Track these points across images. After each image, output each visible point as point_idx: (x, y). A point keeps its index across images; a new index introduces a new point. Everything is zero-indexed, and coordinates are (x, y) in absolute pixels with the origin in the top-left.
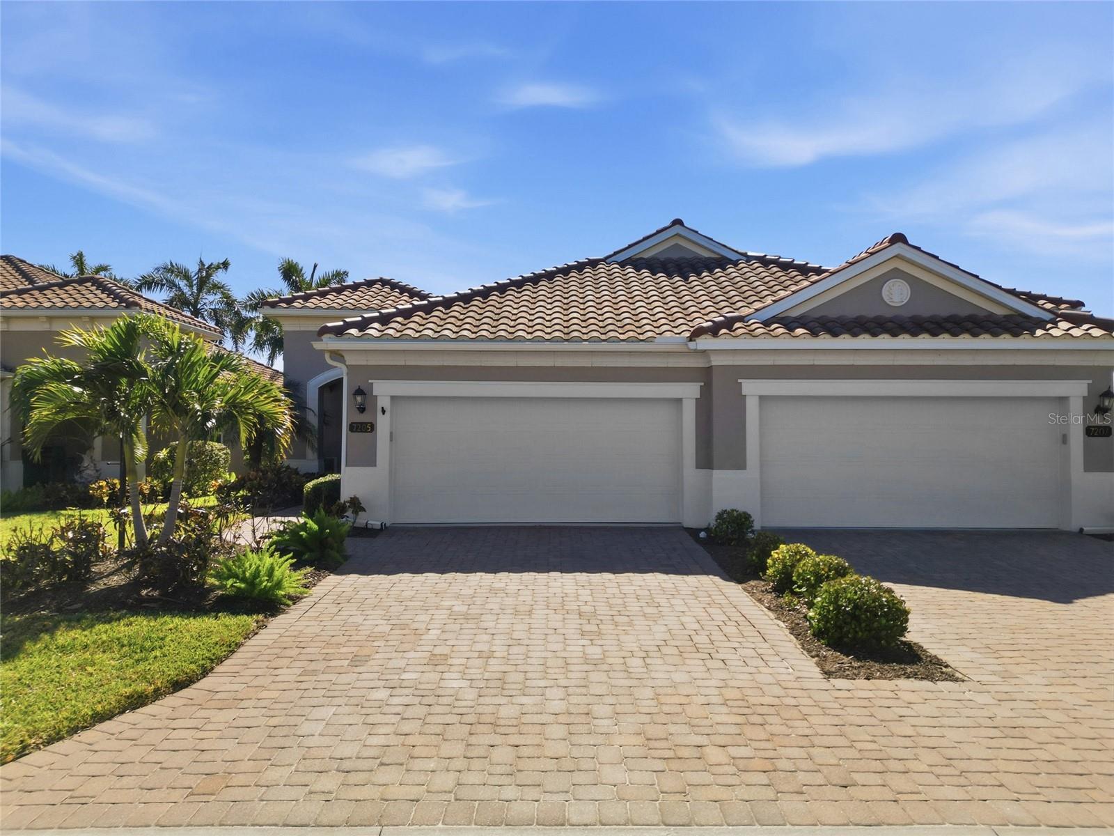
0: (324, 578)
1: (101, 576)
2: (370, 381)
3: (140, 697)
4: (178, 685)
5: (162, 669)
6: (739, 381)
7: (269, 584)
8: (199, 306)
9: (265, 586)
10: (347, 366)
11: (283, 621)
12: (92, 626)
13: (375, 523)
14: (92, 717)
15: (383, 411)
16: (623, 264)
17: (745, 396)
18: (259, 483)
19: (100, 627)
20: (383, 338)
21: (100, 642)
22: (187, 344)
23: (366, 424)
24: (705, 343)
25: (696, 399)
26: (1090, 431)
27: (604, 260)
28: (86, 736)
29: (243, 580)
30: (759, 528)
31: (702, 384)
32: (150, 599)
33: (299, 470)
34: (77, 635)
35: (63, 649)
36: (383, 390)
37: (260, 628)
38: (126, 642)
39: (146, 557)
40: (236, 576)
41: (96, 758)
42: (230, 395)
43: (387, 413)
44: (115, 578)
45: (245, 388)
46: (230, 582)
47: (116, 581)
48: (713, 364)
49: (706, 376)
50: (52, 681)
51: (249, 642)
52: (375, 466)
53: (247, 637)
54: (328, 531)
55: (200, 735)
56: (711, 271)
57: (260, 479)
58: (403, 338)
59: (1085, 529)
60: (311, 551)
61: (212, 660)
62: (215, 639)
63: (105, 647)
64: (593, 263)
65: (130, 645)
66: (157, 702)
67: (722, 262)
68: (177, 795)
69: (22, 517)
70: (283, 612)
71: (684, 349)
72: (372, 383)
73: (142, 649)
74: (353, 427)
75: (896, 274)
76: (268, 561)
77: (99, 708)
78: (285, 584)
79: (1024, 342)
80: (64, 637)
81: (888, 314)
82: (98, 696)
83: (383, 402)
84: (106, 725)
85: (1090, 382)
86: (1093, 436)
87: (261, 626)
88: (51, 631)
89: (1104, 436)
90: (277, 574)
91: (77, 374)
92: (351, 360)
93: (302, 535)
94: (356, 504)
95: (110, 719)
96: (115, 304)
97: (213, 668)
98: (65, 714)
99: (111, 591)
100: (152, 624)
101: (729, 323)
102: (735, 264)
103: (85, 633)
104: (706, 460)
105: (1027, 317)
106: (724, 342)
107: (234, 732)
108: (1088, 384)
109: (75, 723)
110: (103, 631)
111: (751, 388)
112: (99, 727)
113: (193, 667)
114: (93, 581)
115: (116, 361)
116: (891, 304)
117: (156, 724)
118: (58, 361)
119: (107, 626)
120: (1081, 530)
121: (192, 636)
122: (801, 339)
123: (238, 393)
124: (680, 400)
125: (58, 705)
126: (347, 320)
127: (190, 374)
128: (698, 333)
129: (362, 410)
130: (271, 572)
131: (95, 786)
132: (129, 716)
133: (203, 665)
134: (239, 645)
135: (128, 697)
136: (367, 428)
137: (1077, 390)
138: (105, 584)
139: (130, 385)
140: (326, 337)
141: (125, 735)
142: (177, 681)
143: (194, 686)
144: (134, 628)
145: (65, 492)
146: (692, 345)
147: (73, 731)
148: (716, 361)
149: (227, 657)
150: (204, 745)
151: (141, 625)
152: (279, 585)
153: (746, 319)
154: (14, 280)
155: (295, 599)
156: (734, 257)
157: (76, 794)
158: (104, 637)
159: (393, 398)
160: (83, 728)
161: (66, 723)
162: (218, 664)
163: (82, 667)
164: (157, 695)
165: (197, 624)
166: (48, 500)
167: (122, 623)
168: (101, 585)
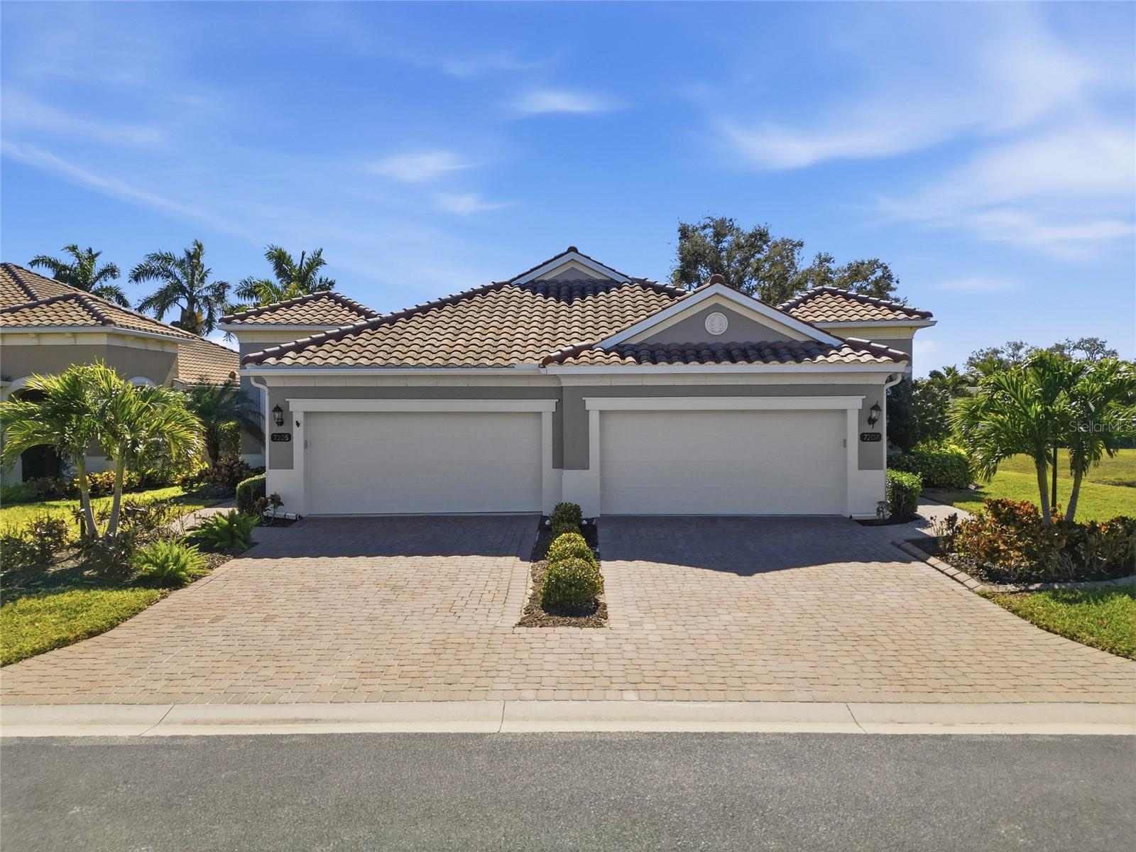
0: (228, 561)
1: (62, 560)
2: (287, 400)
3: (64, 640)
4: (91, 634)
5: (83, 623)
6: (583, 398)
7: (175, 567)
8: (195, 293)
9: (172, 569)
10: (268, 387)
11: (181, 593)
12: (45, 597)
13: (292, 515)
14: (32, 652)
15: (298, 424)
16: (523, 288)
17: (588, 411)
18: (214, 477)
19: (50, 597)
20: (294, 366)
21: (48, 607)
22: (118, 390)
23: (285, 434)
24: (553, 369)
25: (553, 412)
26: (863, 437)
27: (509, 283)
28: (26, 662)
29: (156, 565)
30: (599, 516)
31: (557, 400)
32: (89, 578)
33: (249, 465)
34: (34, 603)
35: (22, 612)
36: (297, 407)
37: (163, 598)
38: (65, 607)
39: (88, 548)
40: (151, 562)
41: (30, 673)
42: (154, 425)
43: (302, 425)
44: (72, 562)
45: (166, 420)
46: (145, 566)
47: (71, 564)
48: (563, 385)
49: (558, 393)
50: (11, 631)
51: (151, 608)
52: (292, 468)
53: (150, 604)
54: (235, 525)
55: (96, 662)
56: (595, 295)
57: (216, 474)
58: (311, 366)
59: (853, 516)
60: (223, 540)
61: (119, 620)
62: (125, 605)
63: (51, 611)
64: (498, 287)
65: (68, 609)
66: (76, 644)
67: (608, 285)
68: (69, 691)
69: (16, 508)
70: (186, 586)
71: (535, 373)
72: (288, 402)
73: (76, 611)
74: (275, 438)
75: (717, 308)
76: (176, 550)
77: (37, 646)
78: (188, 567)
79: (806, 366)
80: (23, 603)
81: (710, 341)
82: (38, 640)
83: (298, 416)
84: (42, 657)
85: (864, 397)
86: (866, 441)
87: (164, 597)
88: (14, 600)
89: (875, 441)
90: (182, 560)
91: (38, 412)
92: (270, 383)
93: (215, 529)
94: (276, 501)
95: (43, 653)
96: (93, 322)
97: (118, 624)
98: (15, 650)
99: (63, 572)
100: (86, 595)
101: (575, 353)
102: (619, 286)
103: (39, 601)
104: (559, 463)
105: (820, 343)
106: (569, 368)
107: (116, 661)
108: (863, 399)
109: (21, 655)
110: (52, 600)
111: (594, 405)
112: (36, 657)
113: (104, 623)
114: (53, 564)
115: (66, 403)
116: (711, 333)
117: (71, 656)
118: (23, 404)
119: (55, 597)
120: (851, 517)
121: (110, 604)
122: (630, 366)
123: (159, 424)
124: (540, 413)
125: (11, 645)
126: (267, 350)
127: (123, 410)
128: (548, 361)
129: (280, 423)
130: (177, 559)
131: (26, 687)
132: (56, 652)
133: (111, 622)
134: (141, 610)
135: (56, 641)
136: (286, 438)
137: (854, 404)
138: (62, 567)
139: (79, 420)
140: (248, 365)
141: (51, 662)
142: (91, 632)
143: (102, 635)
144: (73, 598)
145: (54, 486)
146: (543, 371)
147: (19, 659)
148: (565, 383)
149: (130, 617)
150: (95, 667)
151: (78, 596)
152: (183, 568)
153: (594, 347)
154: (11, 289)
155: (196, 578)
156: (621, 279)
157: (13, 690)
158: (52, 604)
159: (306, 413)
160: (26, 658)
161: (14, 655)
162: (123, 622)
163: (32, 623)
164: (77, 639)
165: (115, 595)
166: (40, 492)
167: (67, 594)
168: (59, 567)
